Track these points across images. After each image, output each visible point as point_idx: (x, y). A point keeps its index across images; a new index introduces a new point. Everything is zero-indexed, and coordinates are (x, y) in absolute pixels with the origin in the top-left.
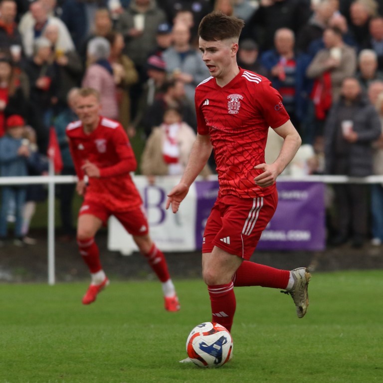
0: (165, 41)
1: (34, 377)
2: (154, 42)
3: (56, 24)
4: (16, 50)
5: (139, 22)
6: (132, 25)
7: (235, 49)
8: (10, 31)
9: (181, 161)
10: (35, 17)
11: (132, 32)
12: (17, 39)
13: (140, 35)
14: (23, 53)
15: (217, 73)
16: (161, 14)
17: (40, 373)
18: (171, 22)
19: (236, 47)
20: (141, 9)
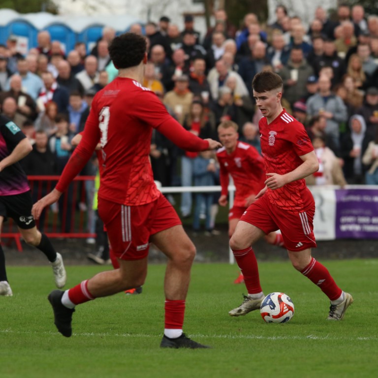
0: (313, 88)
1: (219, 330)
2: (305, 89)
3: (234, 76)
4: (205, 95)
5: (294, 75)
6: (289, 77)
7: (279, 96)
8: (201, 81)
9: (325, 175)
10: (219, 71)
11: (289, 82)
12: (206, 87)
13: (295, 84)
14: (210, 97)
15: (267, 114)
16: (310, 69)
17: (224, 328)
18: (317, 75)
19: (280, 95)
20: (296, 66)
